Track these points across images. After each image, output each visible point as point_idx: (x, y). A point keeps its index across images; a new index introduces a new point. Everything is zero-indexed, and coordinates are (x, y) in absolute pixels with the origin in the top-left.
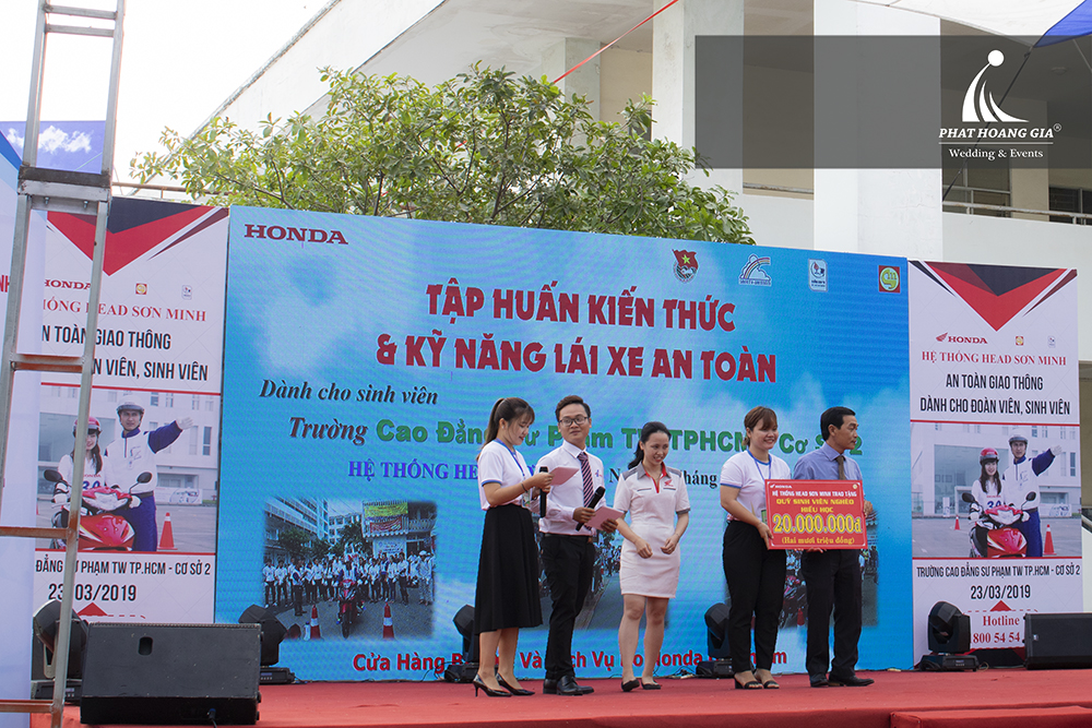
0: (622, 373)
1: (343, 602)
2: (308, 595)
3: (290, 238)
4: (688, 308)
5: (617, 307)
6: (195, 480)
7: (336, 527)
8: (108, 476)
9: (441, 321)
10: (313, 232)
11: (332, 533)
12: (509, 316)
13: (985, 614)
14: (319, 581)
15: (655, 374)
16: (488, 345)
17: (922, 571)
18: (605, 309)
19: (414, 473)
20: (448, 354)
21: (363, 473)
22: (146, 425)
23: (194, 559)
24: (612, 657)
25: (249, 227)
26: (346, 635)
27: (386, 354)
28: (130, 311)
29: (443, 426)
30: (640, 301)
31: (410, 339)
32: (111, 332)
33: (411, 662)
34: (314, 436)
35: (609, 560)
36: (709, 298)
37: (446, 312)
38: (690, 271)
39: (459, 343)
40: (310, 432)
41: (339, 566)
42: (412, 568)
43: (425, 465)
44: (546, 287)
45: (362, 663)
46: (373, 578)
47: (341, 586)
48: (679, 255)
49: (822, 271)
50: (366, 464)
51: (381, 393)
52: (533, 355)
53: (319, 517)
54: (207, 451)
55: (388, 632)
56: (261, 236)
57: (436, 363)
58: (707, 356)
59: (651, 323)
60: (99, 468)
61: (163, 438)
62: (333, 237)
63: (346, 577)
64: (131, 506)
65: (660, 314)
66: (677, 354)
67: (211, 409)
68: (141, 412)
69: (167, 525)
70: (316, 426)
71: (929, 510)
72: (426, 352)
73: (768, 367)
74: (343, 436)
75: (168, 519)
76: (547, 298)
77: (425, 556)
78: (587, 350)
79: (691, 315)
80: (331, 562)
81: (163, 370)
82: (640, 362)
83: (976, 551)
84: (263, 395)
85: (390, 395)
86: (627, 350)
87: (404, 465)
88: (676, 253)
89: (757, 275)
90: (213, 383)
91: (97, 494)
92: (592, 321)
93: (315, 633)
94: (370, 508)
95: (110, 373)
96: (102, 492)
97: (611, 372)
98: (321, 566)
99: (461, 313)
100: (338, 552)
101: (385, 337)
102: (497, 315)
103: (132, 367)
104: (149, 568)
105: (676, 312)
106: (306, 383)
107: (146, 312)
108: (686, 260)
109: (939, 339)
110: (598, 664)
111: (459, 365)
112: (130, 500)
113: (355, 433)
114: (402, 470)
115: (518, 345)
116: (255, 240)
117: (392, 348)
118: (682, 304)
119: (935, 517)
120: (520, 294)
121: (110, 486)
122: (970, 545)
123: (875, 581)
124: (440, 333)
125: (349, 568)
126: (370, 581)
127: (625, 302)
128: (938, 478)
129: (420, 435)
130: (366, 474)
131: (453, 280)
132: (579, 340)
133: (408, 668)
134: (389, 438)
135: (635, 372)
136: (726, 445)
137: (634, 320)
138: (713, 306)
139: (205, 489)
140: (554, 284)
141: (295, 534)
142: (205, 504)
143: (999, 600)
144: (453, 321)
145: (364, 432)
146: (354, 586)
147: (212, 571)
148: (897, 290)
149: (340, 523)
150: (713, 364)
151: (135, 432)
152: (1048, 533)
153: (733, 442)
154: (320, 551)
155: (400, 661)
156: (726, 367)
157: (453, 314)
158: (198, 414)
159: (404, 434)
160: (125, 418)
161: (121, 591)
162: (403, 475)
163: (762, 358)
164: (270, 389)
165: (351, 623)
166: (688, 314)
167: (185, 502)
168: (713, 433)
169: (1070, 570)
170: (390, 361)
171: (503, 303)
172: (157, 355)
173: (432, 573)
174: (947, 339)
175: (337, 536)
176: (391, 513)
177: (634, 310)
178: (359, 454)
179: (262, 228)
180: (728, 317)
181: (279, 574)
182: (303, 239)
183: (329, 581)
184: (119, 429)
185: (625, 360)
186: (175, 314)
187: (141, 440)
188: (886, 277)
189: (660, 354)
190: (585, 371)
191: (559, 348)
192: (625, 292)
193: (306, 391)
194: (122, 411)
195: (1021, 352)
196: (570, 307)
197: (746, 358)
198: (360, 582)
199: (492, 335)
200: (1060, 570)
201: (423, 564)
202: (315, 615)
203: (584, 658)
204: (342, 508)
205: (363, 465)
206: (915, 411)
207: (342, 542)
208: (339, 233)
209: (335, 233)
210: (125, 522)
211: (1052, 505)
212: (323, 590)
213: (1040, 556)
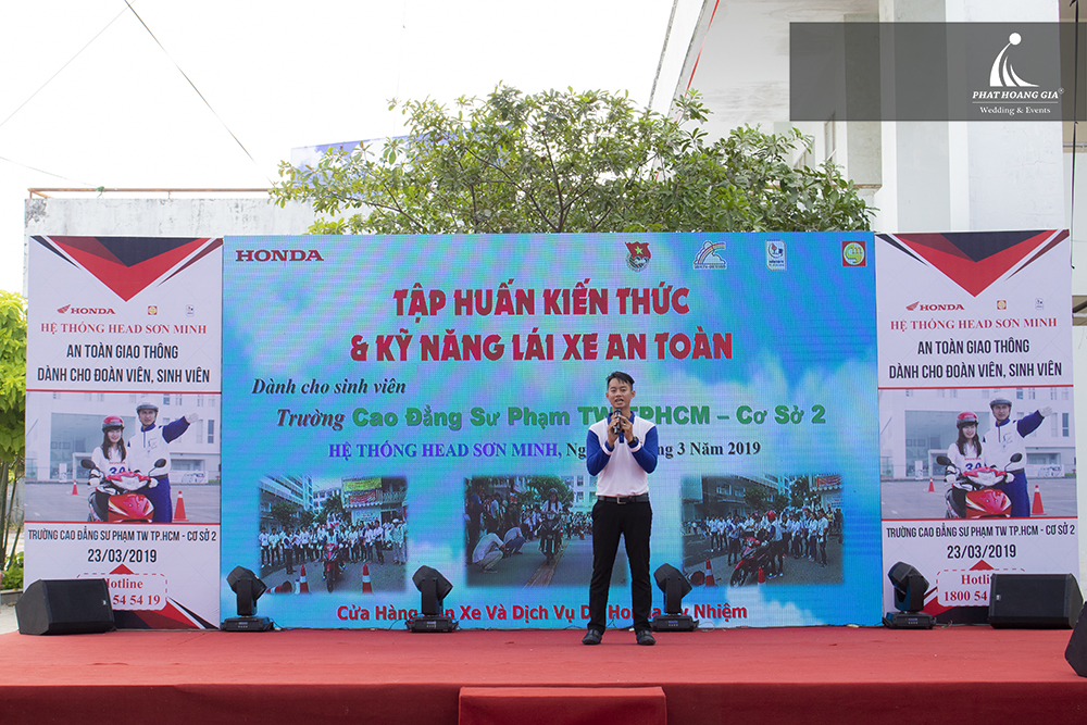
0: (577, 357)
1: (327, 563)
2: (297, 557)
3: (274, 259)
4: (641, 295)
5: (571, 299)
6: (202, 464)
7: (319, 500)
8: (131, 462)
9: (407, 321)
10: (293, 252)
11: (316, 505)
12: (469, 312)
13: (963, 573)
14: (306, 546)
15: (609, 357)
16: (450, 339)
17: (892, 532)
18: (560, 301)
19: (387, 452)
20: (414, 349)
21: (341, 454)
22: (160, 421)
23: (203, 528)
24: (573, 611)
25: (240, 252)
26: (330, 590)
27: (359, 352)
28: (144, 328)
29: (410, 411)
30: (593, 292)
31: (380, 338)
32: (130, 347)
33: (388, 613)
34: (299, 424)
35: (568, 524)
36: (662, 284)
37: (411, 313)
38: (643, 261)
39: (424, 339)
40: (296, 421)
41: (322, 533)
42: (386, 533)
43: (396, 446)
44: (503, 285)
45: (345, 613)
46: (353, 542)
47: (325, 549)
48: (631, 247)
49: (781, 251)
50: (344, 446)
51: (356, 385)
52: (492, 347)
53: (305, 491)
54: (211, 440)
55: (367, 588)
56: (250, 259)
57: (403, 358)
58: (661, 338)
59: (604, 311)
60: (123, 457)
61: (174, 430)
62: (310, 256)
63: (329, 542)
64: (151, 486)
65: (613, 302)
66: (631, 338)
67: (213, 406)
68: (156, 410)
69: (180, 500)
70: (301, 416)
71: (900, 473)
72: (395, 348)
73: (724, 345)
74: (324, 424)
75: (180, 496)
76: (503, 294)
77: (398, 523)
78: (543, 339)
79: (645, 301)
80: (316, 529)
81: (172, 376)
82: (595, 347)
83: (952, 511)
84: (254, 392)
85: (363, 387)
86: (581, 337)
87: (377, 446)
88: (629, 245)
89: (711, 259)
90: (214, 384)
91: (123, 478)
92: (547, 312)
93: (304, 588)
94: (349, 483)
95: (130, 380)
96: (127, 476)
97: (567, 357)
98: (307, 533)
99: (425, 313)
100: (322, 521)
101: (358, 338)
102: (458, 312)
103: (147, 375)
104: (166, 536)
105: (629, 300)
106: (290, 380)
107: (157, 329)
108: (639, 251)
109: (909, 308)
110: (559, 616)
111: (424, 358)
112: (149, 481)
113: (334, 421)
114: (375, 451)
115: (478, 338)
116: (245, 263)
117: (365, 347)
118: (635, 291)
119: (906, 480)
120: (479, 293)
121: (133, 471)
122: (946, 506)
123: (840, 542)
124: (406, 332)
125: (331, 534)
126: (350, 545)
127: (580, 293)
128: (909, 443)
129: (391, 420)
130: (344, 455)
131: (418, 285)
132: (535, 330)
133: (385, 618)
134: (365, 423)
135: (590, 355)
136: (681, 418)
137: (588, 309)
138: (666, 292)
139: (210, 471)
140: (511, 281)
141: (285, 506)
142: (210, 483)
143: (979, 560)
144: (418, 320)
145: (342, 419)
146: (336, 549)
147: (217, 537)
148: (863, 263)
149: (323, 496)
150: (667, 345)
151: (151, 427)
152: (1037, 495)
153: (689, 415)
154: (307, 520)
155: (378, 613)
156: (680, 346)
157: (418, 314)
158: (202, 409)
159: (376, 420)
160: (143, 416)
161: (144, 555)
162: (377, 455)
163: (717, 337)
164: (260, 387)
165: (334, 580)
166: (640, 300)
167: (194, 482)
168: (668, 409)
169: (1063, 530)
170: (363, 358)
171: (464, 302)
172: (167, 364)
173: (405, 538)
174: (919, 307)
175: (320, 508)
176: (367, 488)
177: (587, 300)
178: (338, 438)
179: (250, 252)
180: (682, 301)
181: (274, 539)
182: (285, 259)
183: (315, 545)
184: (139, 425)
185: (580, 346)
186: (181, 329)
187: (157, 433)
188: (850, 252)
189: (614, 339)
190: (541, 357)
191: (516, 339)
192: (579, 284)
193: (291, 387)
194: (140, 410)
195: (1003, 315)
196: (526, 301)
197: (701, 338)
198: (341, 546)
199: (453, 331)
200: (1051, 530)
201: (397, 530)
202: (303, 574)
203: (546, 611)
204: (325, 484)
205: (341, 447)
206: (884, 378)
207: (325, 513)
208: (316, 252)
209: (312, 252)
210: (146, 499)
211: (1041, 466)
212: (310, 552)
213: (1027, 516)
